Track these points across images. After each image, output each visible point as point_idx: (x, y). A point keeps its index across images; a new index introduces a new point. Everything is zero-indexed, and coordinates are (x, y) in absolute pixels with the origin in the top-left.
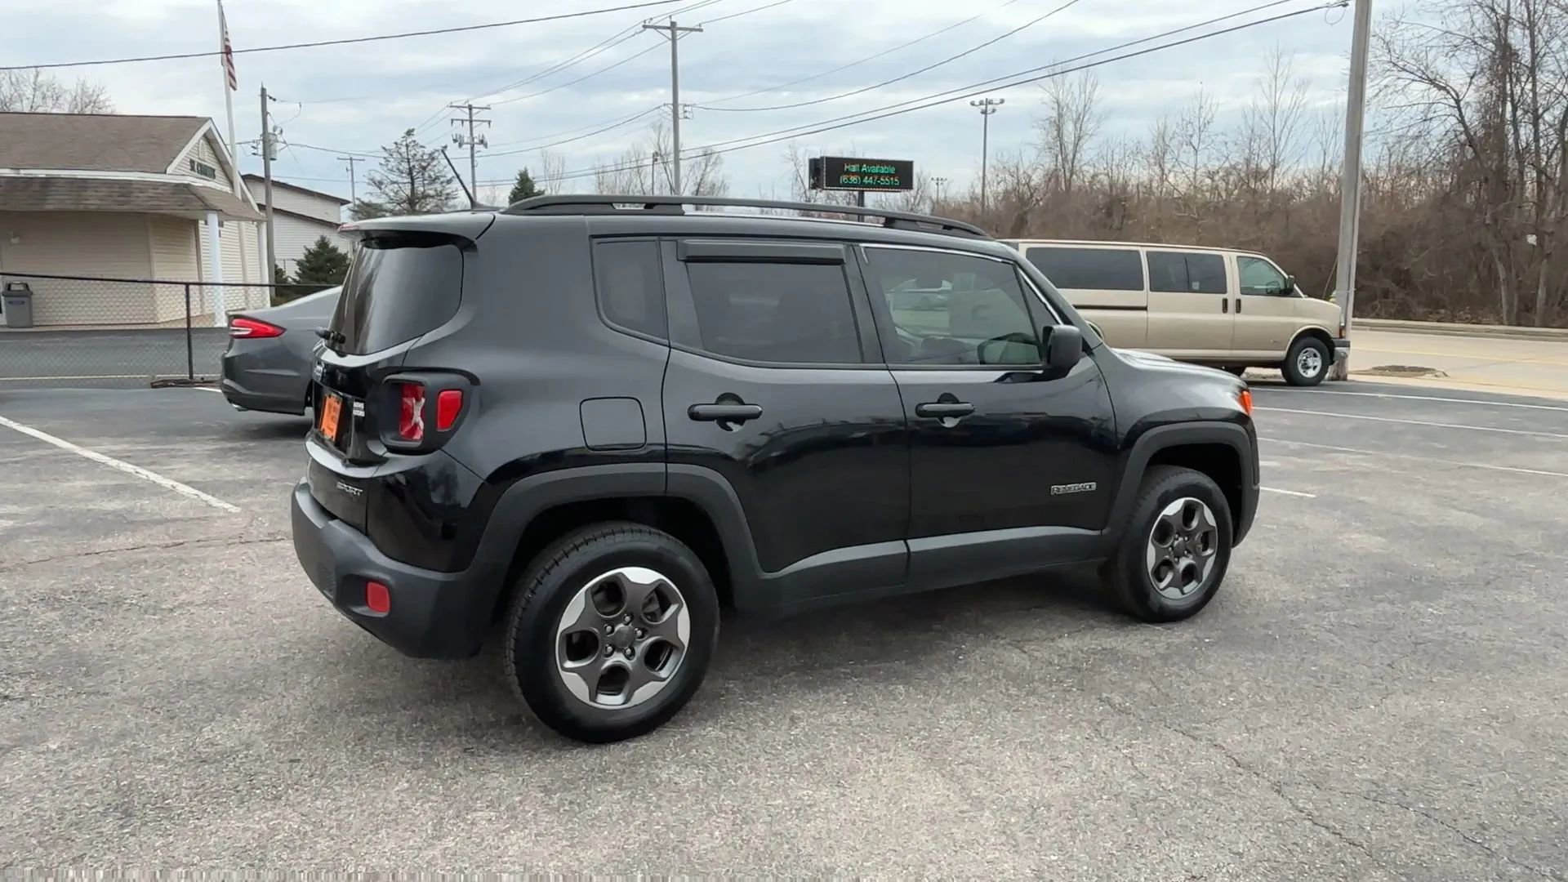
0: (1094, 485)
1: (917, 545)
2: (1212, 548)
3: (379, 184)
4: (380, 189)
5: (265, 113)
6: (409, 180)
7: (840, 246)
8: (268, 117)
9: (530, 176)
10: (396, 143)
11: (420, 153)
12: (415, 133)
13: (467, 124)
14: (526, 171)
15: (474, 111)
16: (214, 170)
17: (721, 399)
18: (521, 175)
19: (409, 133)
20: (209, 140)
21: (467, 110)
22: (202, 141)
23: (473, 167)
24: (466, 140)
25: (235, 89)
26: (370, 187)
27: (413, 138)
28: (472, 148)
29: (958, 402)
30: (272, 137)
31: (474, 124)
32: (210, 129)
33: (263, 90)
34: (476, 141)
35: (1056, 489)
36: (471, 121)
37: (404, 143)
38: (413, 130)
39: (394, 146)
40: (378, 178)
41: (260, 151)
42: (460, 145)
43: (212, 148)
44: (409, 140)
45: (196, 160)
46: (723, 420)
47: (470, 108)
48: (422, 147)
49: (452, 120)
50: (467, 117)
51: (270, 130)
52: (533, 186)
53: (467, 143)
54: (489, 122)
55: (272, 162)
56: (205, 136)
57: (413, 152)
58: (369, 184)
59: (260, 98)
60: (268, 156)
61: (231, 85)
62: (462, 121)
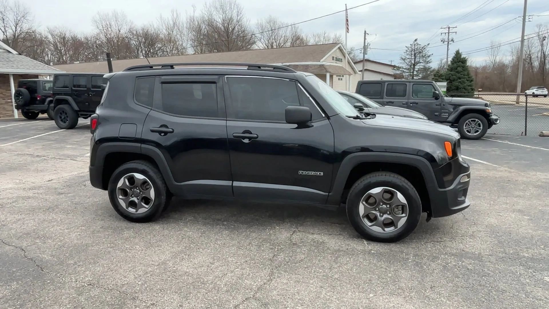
0: (322, 174)
1: (236, 184)
2: (405, 214)
3: (404, 60)
4: (404, 61)
5: (365, 39)
6: (414, 57)
7: (217, 77)
8: (366, 40)
9: (460, 52)
10: (411, 45)
11: (419, 47)
12: (417, 40)
13: (447, 34)
14: (459, 50)
15: (450, 29)
16: (341, 59)
17: (162, 126)
18: (456, 52)
19: (416, 40)
20: (340, 49)
21: (448, 29)
22: (338, 50)
23: (448, 50)
24: (446, 40)
25: (348, 33)
26: (401, 61)
27: (417, 42)
28: (448, 43)
29: (251, 133)
30: (367, 47)
31: (450, 34)
32: (340, 46)
33: (365, 31)
34: (450, 40)
35: (300, 172)
36: (449, 33)
37: (414, 44)
38: (417, 39)
39: (410, 45)
40: (404, 58)
41: (363, 52)
42: (444, 42)
43: (342, 52)
44: (415, 43)
45: (335, 56)
46: (160, 132)
47: (449, 28)
48: (420, 45)
49: (441, 33)
50: (448, 32)
51: (366, 44)
52: (461, 56)
53: (446, 41)
54: (456, 32)
55: (365, 55)
56: (339, 48)
57: (416, 47)
58: (401, 60)
59: (364, 34)
60: (365, 53)
61: (347, 31)
62: (445, 33)
